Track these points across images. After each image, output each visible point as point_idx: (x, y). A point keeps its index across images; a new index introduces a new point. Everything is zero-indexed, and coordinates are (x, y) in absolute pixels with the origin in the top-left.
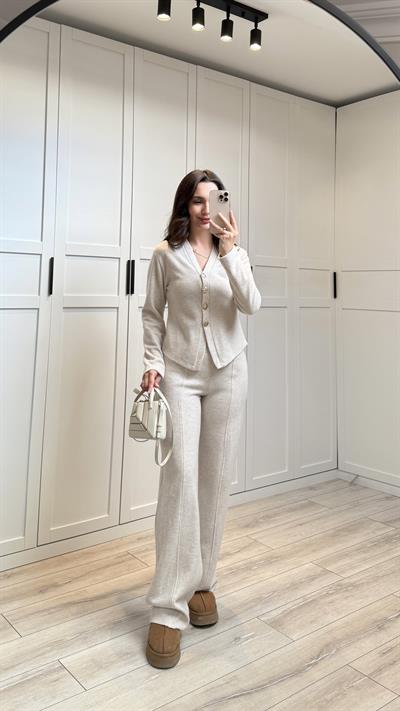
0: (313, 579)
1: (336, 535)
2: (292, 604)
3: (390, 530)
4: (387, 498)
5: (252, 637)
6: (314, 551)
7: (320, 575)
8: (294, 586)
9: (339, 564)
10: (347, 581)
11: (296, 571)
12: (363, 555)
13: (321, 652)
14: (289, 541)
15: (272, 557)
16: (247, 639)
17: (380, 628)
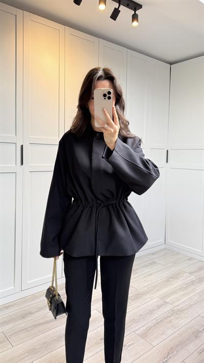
0: (159, 307)
1: (168, 280)
2: (151, 323)
3: (193, 277)
4: (189, 259)
5: (132, 344)
6: (158, 290)
7: (163, 305)
8: (151, 312)
9: (171, 298)
10: (176, 308)
11: (151, 302)
12: (183, 292)
13: (169, 353)
14: (146, 285)
15: (137, 295)
16: (130, 346)
17: (197, 337)
